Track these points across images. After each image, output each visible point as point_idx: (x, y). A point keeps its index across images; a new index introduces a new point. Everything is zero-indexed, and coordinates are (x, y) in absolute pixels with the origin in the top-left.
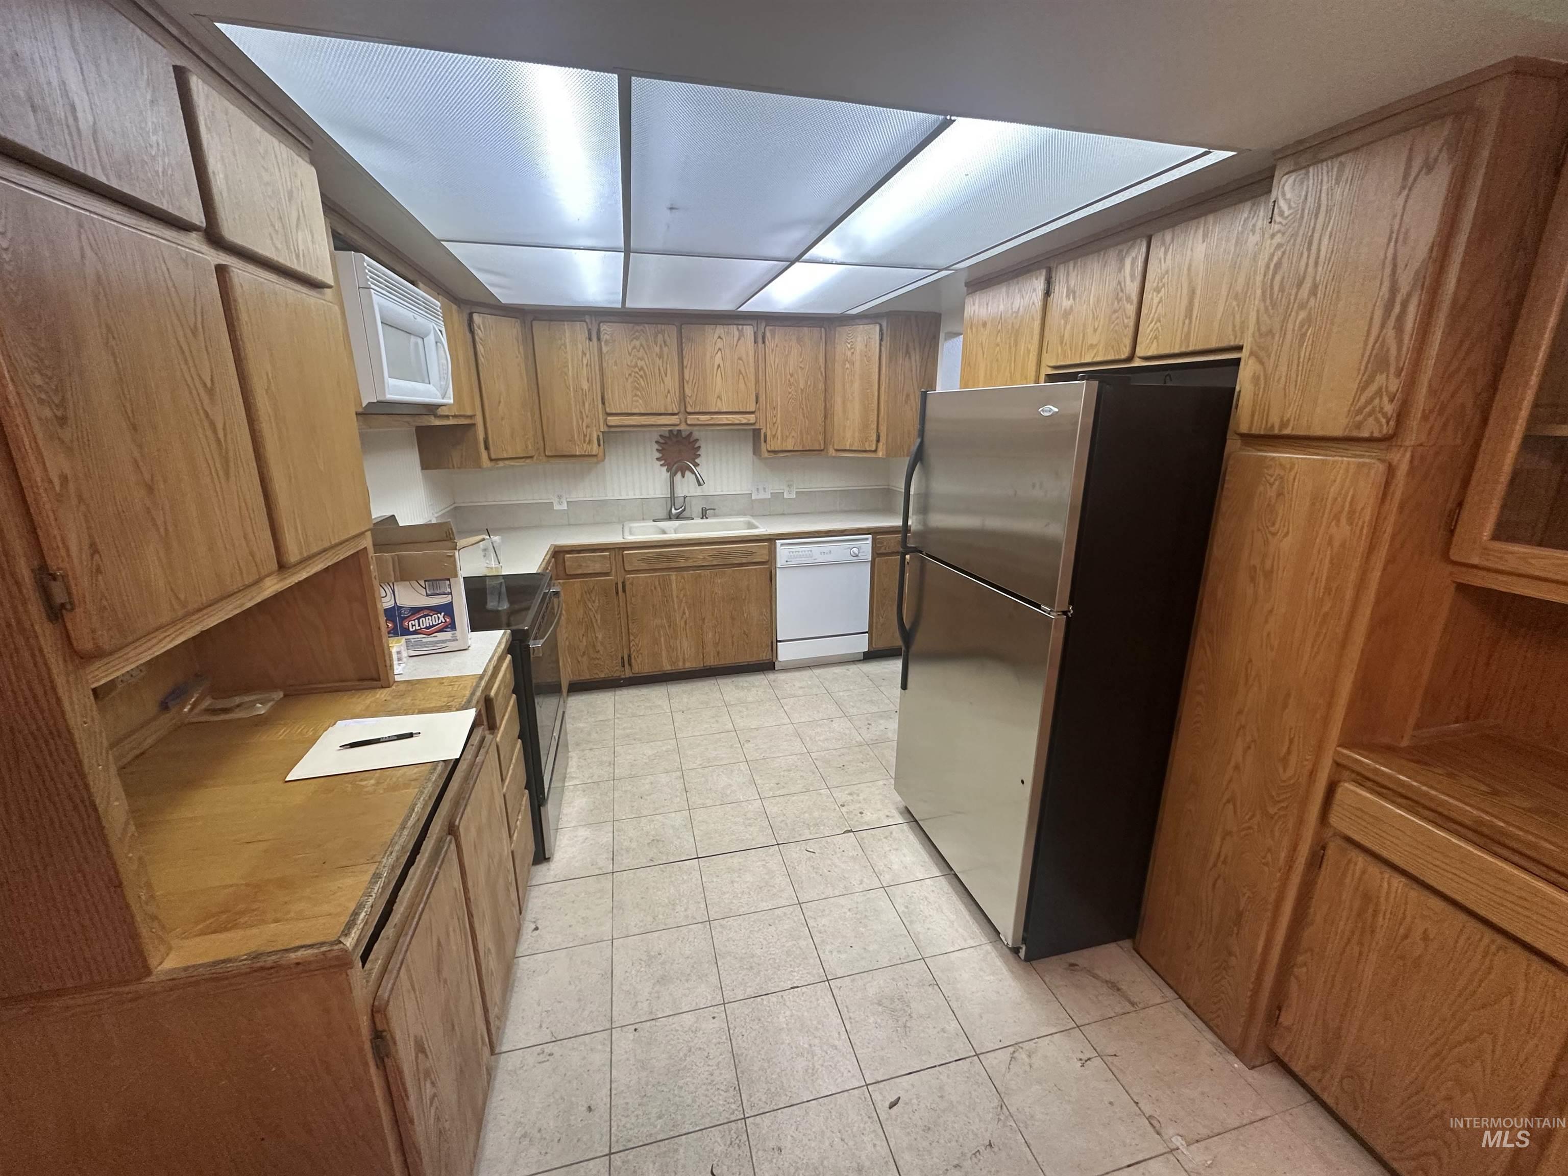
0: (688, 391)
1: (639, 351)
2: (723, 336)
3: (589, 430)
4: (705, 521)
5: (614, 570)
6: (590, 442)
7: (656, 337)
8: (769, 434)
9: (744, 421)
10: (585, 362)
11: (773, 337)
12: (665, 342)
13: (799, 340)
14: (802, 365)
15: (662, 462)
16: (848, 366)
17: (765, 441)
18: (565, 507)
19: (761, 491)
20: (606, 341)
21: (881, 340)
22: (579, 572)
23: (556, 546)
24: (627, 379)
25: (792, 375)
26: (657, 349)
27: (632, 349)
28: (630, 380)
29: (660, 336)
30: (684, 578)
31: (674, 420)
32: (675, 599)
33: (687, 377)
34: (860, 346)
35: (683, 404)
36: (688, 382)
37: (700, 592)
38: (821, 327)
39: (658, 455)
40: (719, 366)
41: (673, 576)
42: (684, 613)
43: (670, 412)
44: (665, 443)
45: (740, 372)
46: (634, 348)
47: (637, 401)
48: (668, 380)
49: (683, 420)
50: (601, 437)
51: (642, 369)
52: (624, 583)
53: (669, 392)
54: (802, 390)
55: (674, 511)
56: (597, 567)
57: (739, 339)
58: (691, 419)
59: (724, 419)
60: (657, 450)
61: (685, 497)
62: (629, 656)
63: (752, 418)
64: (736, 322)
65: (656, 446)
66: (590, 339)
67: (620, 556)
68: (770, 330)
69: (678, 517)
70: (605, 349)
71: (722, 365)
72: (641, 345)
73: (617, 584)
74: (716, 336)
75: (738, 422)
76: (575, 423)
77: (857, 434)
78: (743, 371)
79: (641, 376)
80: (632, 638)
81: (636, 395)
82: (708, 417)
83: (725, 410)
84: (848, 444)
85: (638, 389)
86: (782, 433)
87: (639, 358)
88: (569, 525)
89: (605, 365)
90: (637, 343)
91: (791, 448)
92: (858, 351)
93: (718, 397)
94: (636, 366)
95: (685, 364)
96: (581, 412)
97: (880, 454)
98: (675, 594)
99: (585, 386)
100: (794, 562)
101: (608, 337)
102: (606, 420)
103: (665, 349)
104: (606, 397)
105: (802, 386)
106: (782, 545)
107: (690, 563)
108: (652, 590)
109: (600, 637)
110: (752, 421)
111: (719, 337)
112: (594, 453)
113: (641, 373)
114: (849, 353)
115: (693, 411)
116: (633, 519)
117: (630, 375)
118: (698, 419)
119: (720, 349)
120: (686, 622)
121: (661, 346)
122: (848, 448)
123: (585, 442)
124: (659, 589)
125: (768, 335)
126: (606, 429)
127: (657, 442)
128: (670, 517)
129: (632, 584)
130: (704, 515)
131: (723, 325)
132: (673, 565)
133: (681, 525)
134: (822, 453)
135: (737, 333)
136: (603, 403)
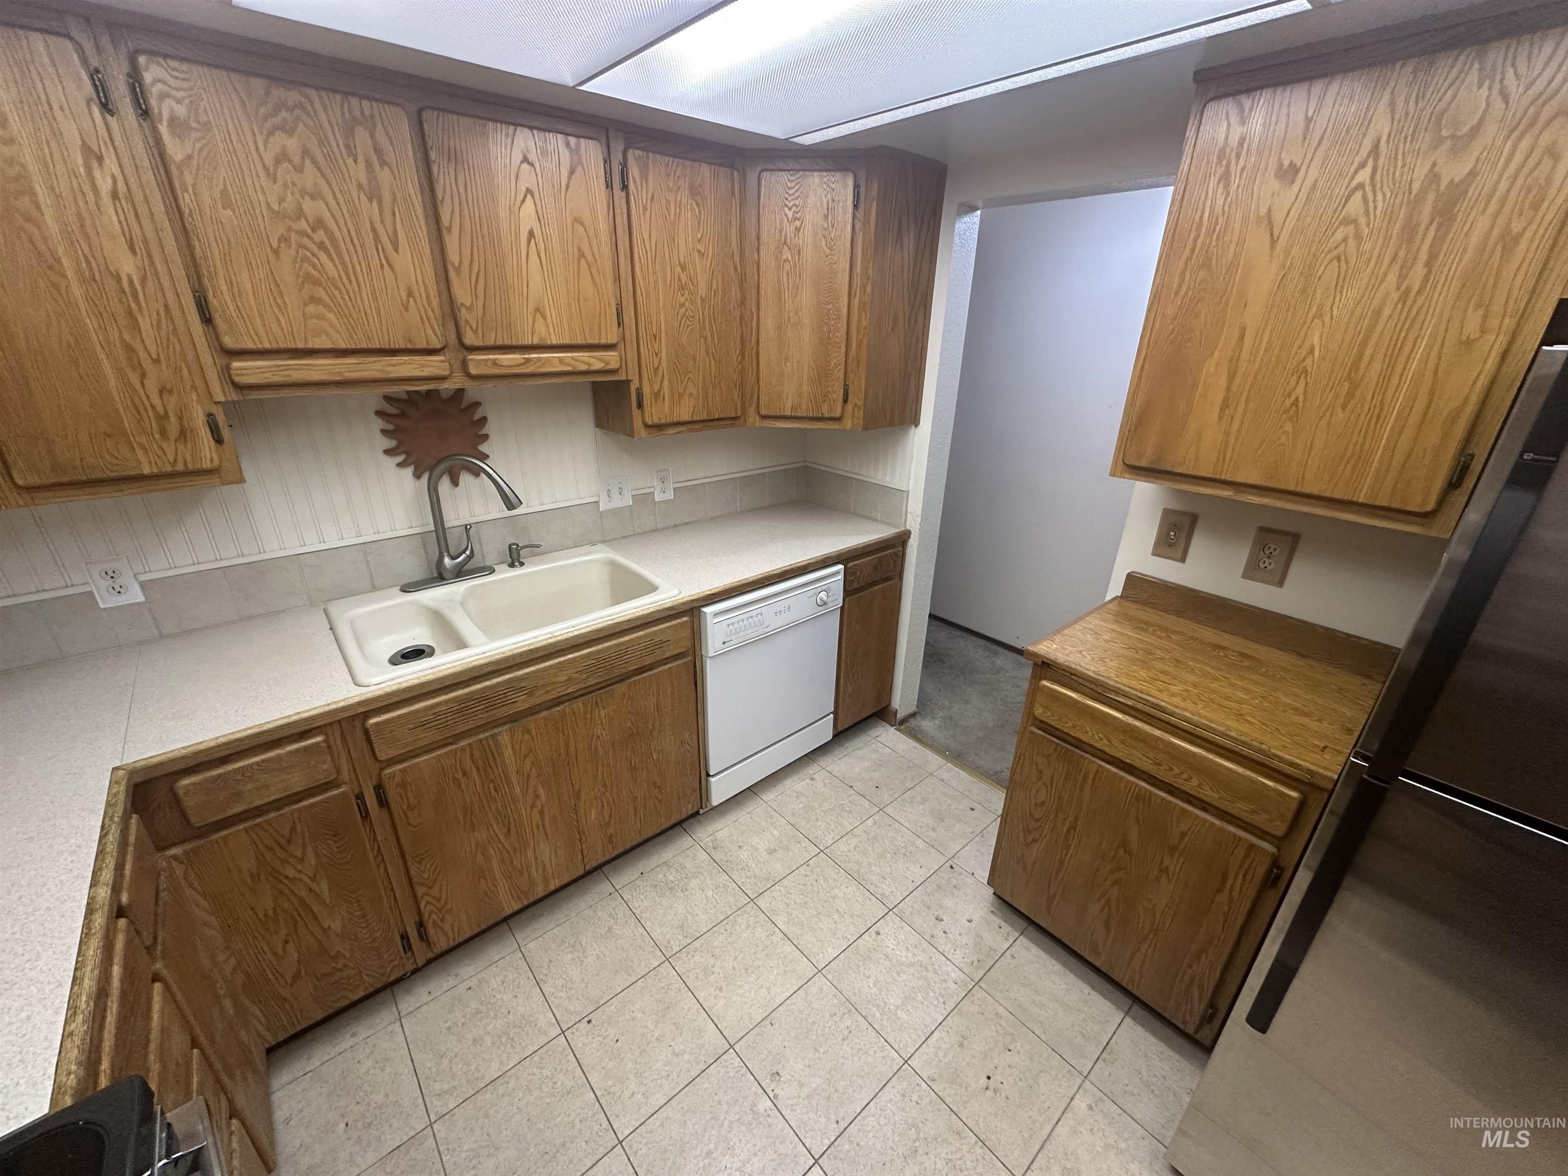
0: (462, 294)
1: (300, 169)
2: (533, 157)
3: (172, 402)
4: (518, 571)
5: (345, 768)
6: (183, 434)
7: (349, 132)
8: (647, 391)
9: (598, 365)
10: (105, 186)
11: (644, 175)
12: (378, 151)
13: (695, 191)
14: (701, 247)
15: (401, 458)
16: (787, 254)
17: (640, 405)
18: (138, 596)
19: (615, 493)
20: (173, 121)
21: (856, 207)
22: (238, 808)
23: (133, 772)
24: (276, 252)
25: (683, 268)
26: (359, 172)
27: (278, 161)
28: (287, 254)
29: (361, 135)
30: (529, 732)
31: (433, 366)
32: (514, 779)
33: (453, 256)
34: (812, 218)
35: (451, 326)
36: (458, 271)
37: (567, 745)
38: (732, 167)
39: (391, 443)
40: (531, 234)
41: (504, 735)
42: (537, 797)
43: (424, 345)
44: (403, 415)
45: (582, 255)
46: (283, 157)
47: (320, 317)
48: (404, 260)
49: (457, 365)
50: (221, 419)
51: (318, 224)
52: (380, 790)
53: (410, 294)
54: (703, 300)
55: (447, 561)
56: (297, 781)
57: (572, 172)
58: (479, 363)
59: (554, 361)
60: (383, 431)
61: (467, 528)
62: (421, 925)
63: (612, 358)
64: (561, 127)
65: (379, 424)
66: (106, 107)
67: (359, 733)
68: (638, 159)
69: (460, 573)
70: (176, 150)
71: (537, 232)
72: (306, 152)
73: (360, 797)
74: (517, 157)
75: (584, 367)
76: (113, 383)
77: (805, 388)
78: (587, 251)
79: (321, 246)
80: (420, 891)
81: (314, 300)
82: (517, 357)
83: (554, 341)
84: (789, 405)
85: (317, 283)
86: (672, 389)
87: (303, 192)
88: (162, 637)
89: (186, 200)
90: (292, 145)
91: (686, 417)
92: (809, 227)
93: (537, 310)
94: (300, 214)
95: (445, 220)
96: (129, 349)
97: (848, 424)
98: (512, 768)
99: (127, 266)
100: (735, 642)
101: (181, 111)
102: (226, 373)
103: (383, 175)
104: (214, 302)
105: (702, 291)
106: (716, 614)
107: (539, 698)
108: (456, 780)
109: (335, 925)
110: (614, 365)
111: (525, 160)
112: (207, 465)
113: (320, 236)
114: (789, 230)
115: (478, 342)
116: (347, 592)
117: (283, 239)
118: (495, 363)
119: (528, 191)
120: (541, 813)
121: (369, 166)
122: (788, 413)
123: (164, 433)
124: (474, 773)
125: (634, 171)
126: (234, 396)
127: (380, 413)
128: (439, 577)
129: (403, 785)
130: (515, 558)
131: (532, 128)
132: (501, 713)
133: (472, 590)
134: (738, 422)
135: (565, 155)
136: (207, 320)
